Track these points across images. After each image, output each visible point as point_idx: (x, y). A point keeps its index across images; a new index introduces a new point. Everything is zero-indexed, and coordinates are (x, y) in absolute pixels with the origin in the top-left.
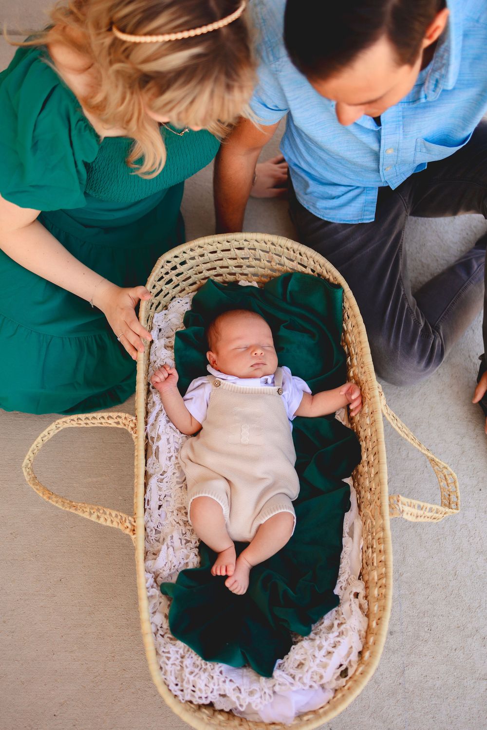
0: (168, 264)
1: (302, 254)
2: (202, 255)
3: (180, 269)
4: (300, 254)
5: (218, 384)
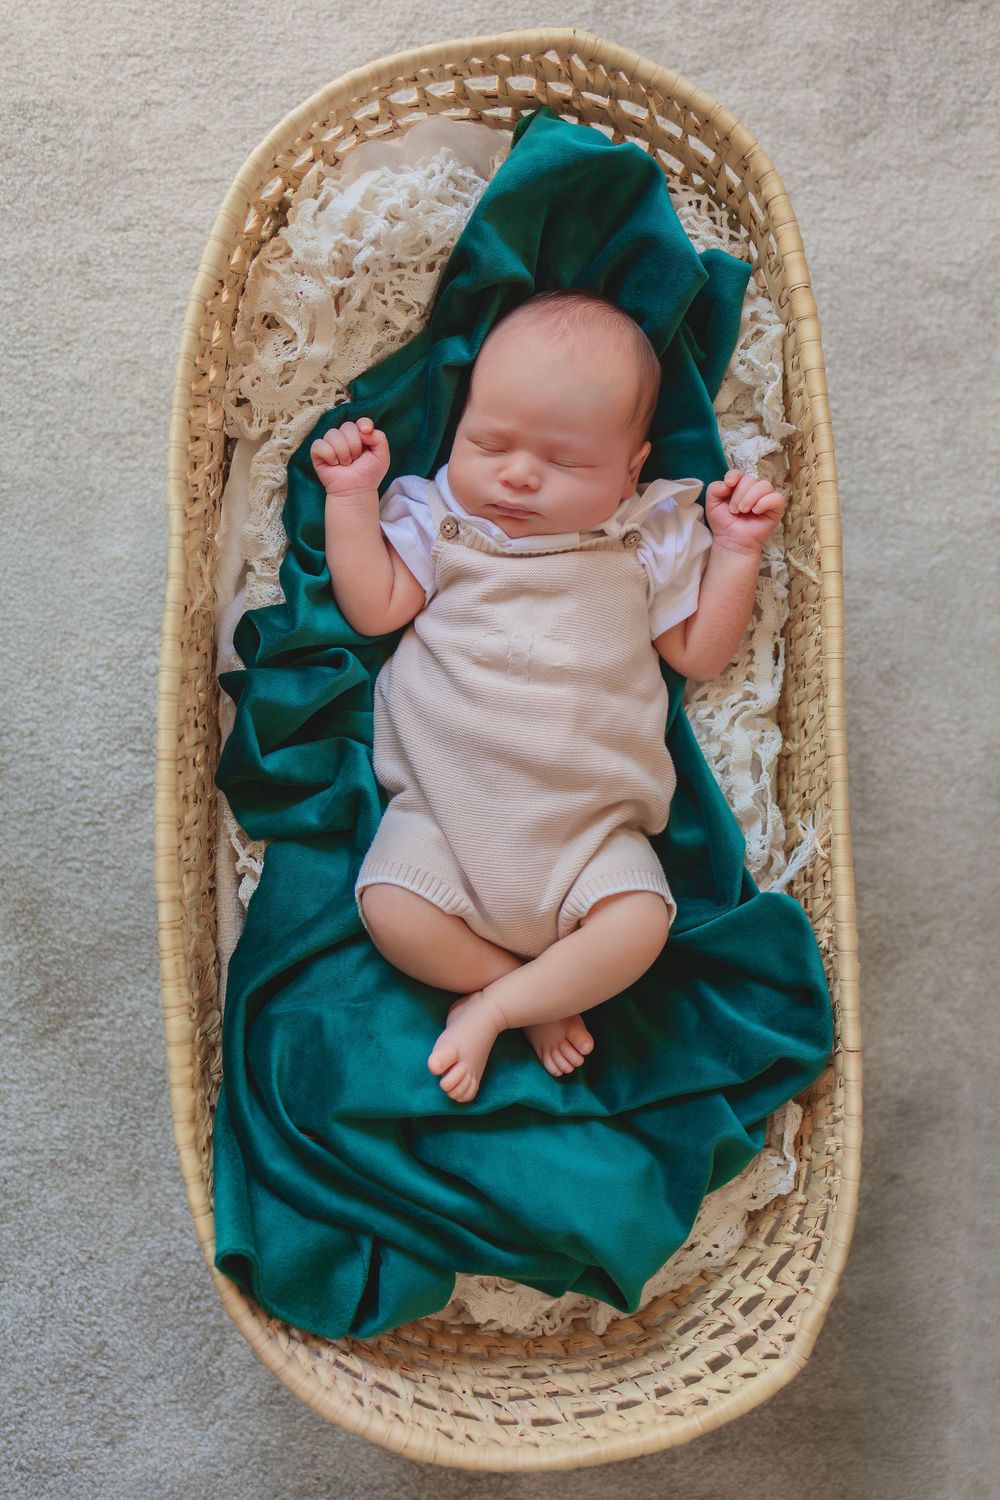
0: (771, 1349)
1: (355, 1402)
2: (662, 1392)
3: (725, 1344)
4: (361, 1402)
5: (452, 530)
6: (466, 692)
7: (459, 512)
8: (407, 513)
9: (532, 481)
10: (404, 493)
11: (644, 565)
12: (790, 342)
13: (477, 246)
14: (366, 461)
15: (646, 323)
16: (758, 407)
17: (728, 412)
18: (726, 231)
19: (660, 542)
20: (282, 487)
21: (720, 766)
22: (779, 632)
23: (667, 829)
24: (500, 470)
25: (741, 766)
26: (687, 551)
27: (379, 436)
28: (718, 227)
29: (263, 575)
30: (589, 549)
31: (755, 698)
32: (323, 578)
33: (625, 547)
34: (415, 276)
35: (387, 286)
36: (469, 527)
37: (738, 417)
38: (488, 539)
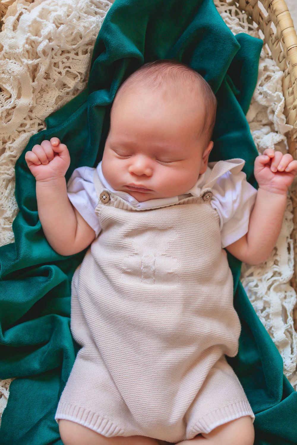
5: (106, 199)
6: (119, 291)
7: (109, 189)
8: (82, 188)
9: (147, 172)
10: (80, 176)
11: (215, 209)
12: (287, 80)
13: (108, 37)
14: (56, 162)
15: (206, 76)
16: (270, 117)
17: (253, 121)
18: (246, 24)
19: (223, 195)
20: (13, 178)
21: (264, 314)
22: (289, 236)
23: (238, 355)
24: (128, 166)
25: (276, 314)
26: (238, 199)
27: (63, 147)
28: (241, 23)
29: (5, 226)
30: (184, 203)
31: (280, 274)
32: (37, 227)
33: (204, 201)
34: (75, 57)
35: (60, 64)
36: (116, 197)
37: (258, 123)
38: (126, 203)
